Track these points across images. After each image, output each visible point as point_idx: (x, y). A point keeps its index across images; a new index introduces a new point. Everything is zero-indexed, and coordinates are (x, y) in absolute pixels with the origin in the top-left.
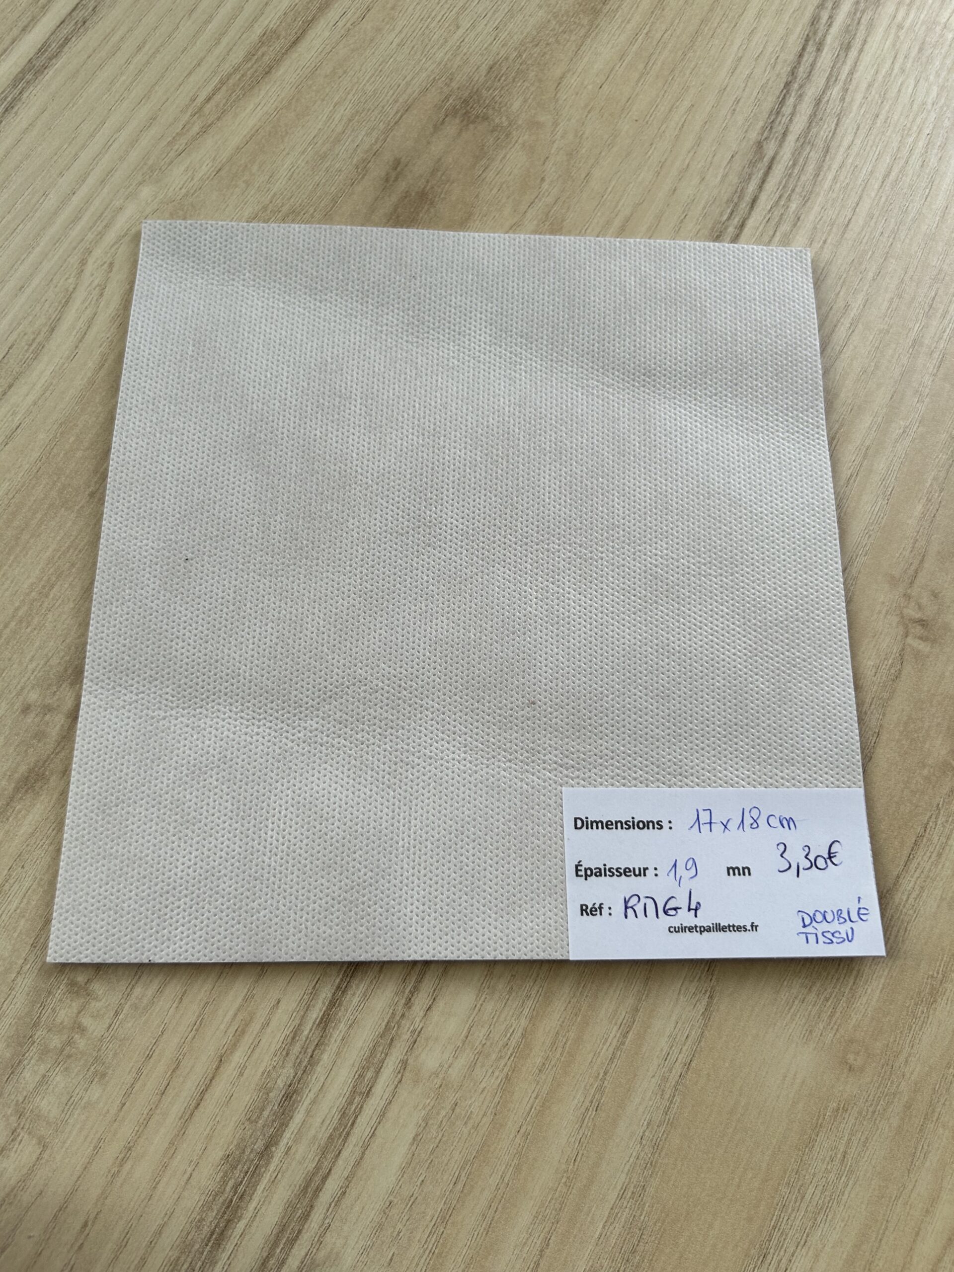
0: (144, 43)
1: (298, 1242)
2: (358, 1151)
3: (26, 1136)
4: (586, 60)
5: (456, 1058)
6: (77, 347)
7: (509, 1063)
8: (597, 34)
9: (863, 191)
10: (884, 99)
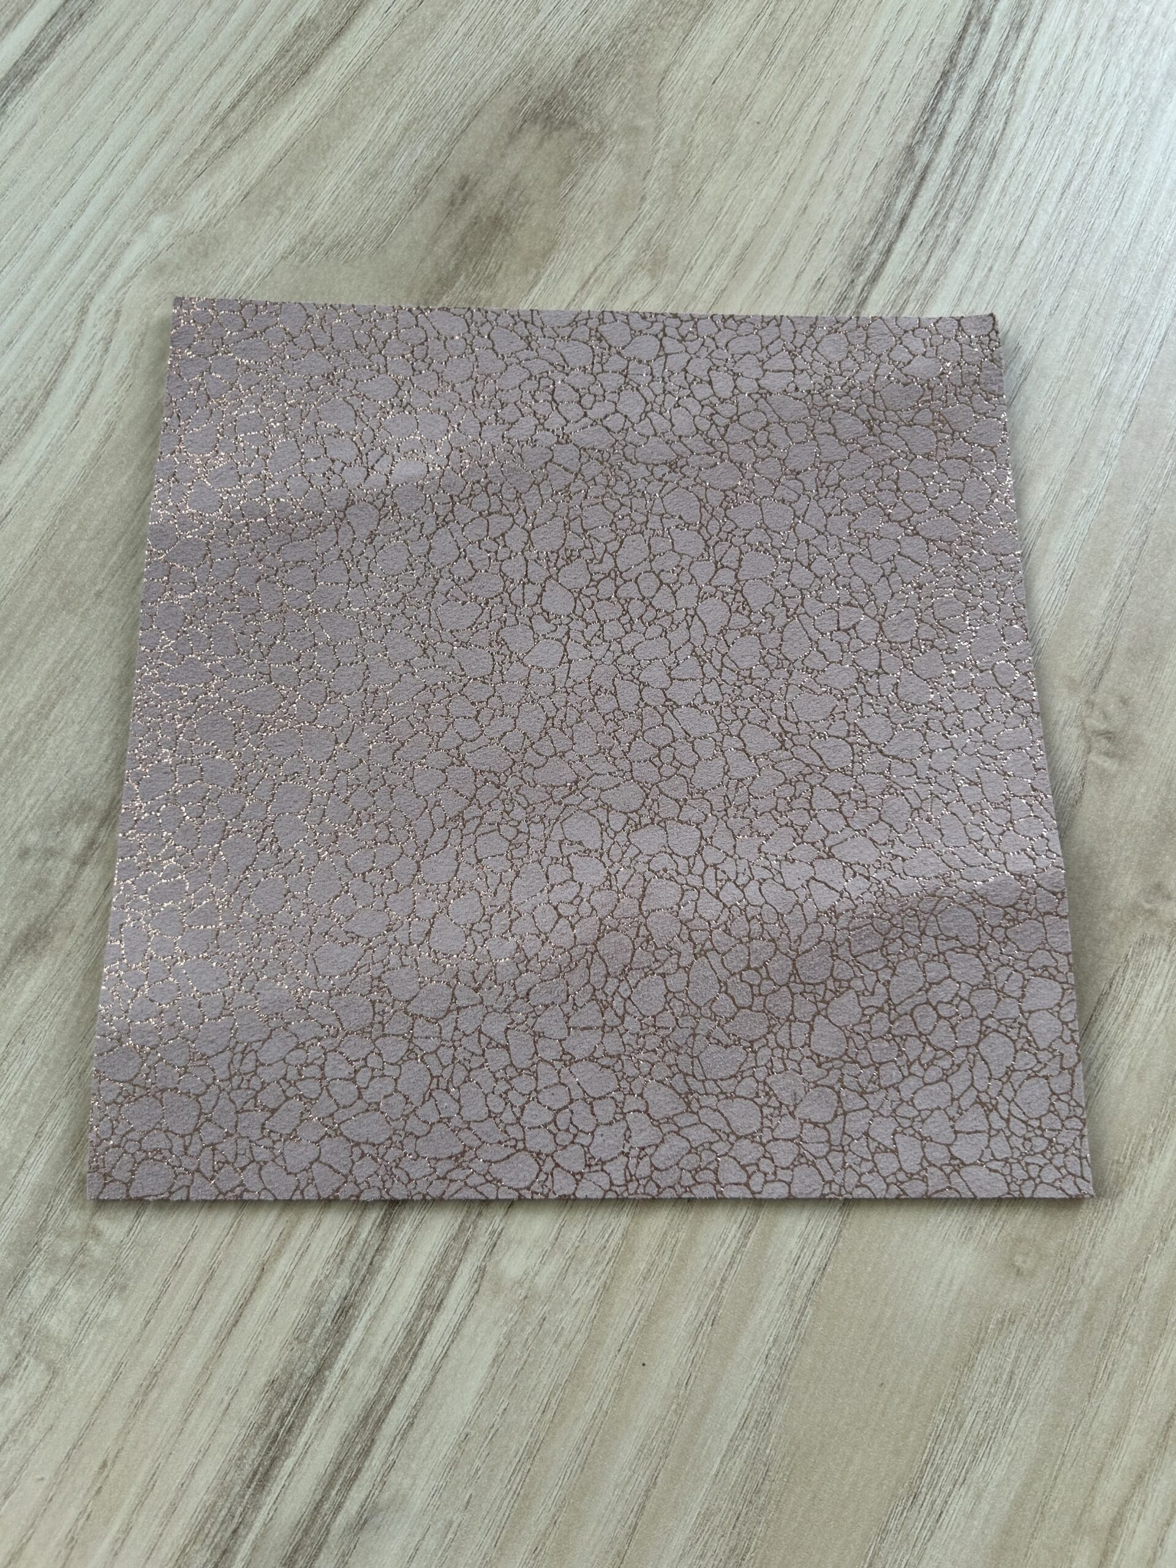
0: (154, 38)
1: (357, 1482)
2: (427, 1377)
3: (32, 1361)
4: (696, 48)
5: (543, 1263)
6: (77, 415)
7: (608, 1269)
8: (709, 18)
9: (1038, 205)
10: (1064, 89)
